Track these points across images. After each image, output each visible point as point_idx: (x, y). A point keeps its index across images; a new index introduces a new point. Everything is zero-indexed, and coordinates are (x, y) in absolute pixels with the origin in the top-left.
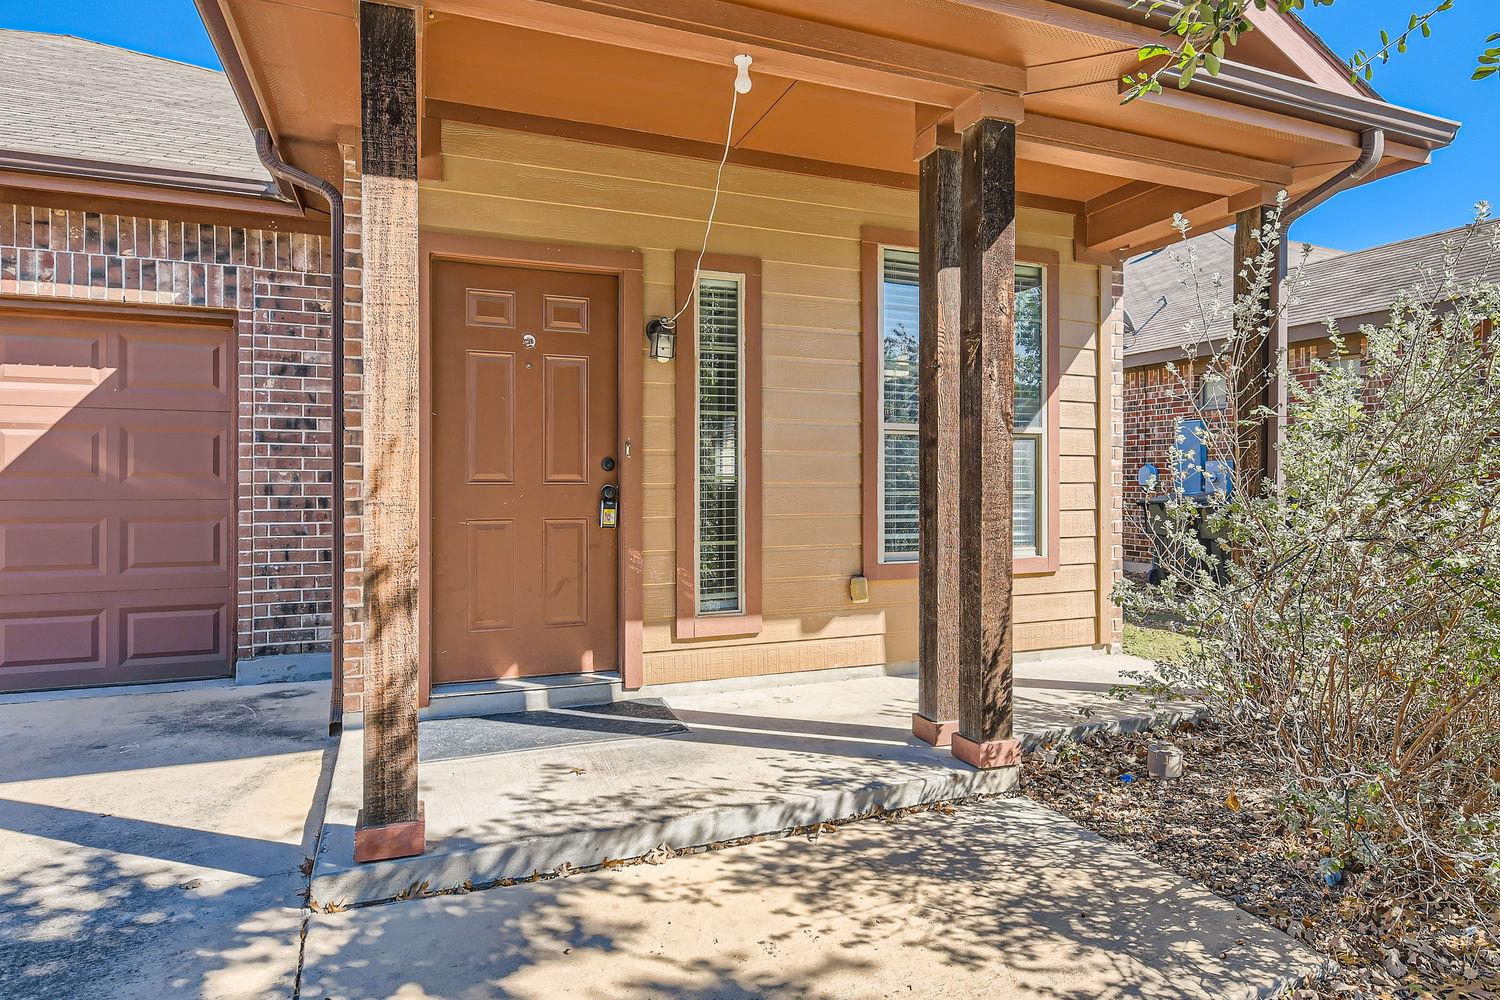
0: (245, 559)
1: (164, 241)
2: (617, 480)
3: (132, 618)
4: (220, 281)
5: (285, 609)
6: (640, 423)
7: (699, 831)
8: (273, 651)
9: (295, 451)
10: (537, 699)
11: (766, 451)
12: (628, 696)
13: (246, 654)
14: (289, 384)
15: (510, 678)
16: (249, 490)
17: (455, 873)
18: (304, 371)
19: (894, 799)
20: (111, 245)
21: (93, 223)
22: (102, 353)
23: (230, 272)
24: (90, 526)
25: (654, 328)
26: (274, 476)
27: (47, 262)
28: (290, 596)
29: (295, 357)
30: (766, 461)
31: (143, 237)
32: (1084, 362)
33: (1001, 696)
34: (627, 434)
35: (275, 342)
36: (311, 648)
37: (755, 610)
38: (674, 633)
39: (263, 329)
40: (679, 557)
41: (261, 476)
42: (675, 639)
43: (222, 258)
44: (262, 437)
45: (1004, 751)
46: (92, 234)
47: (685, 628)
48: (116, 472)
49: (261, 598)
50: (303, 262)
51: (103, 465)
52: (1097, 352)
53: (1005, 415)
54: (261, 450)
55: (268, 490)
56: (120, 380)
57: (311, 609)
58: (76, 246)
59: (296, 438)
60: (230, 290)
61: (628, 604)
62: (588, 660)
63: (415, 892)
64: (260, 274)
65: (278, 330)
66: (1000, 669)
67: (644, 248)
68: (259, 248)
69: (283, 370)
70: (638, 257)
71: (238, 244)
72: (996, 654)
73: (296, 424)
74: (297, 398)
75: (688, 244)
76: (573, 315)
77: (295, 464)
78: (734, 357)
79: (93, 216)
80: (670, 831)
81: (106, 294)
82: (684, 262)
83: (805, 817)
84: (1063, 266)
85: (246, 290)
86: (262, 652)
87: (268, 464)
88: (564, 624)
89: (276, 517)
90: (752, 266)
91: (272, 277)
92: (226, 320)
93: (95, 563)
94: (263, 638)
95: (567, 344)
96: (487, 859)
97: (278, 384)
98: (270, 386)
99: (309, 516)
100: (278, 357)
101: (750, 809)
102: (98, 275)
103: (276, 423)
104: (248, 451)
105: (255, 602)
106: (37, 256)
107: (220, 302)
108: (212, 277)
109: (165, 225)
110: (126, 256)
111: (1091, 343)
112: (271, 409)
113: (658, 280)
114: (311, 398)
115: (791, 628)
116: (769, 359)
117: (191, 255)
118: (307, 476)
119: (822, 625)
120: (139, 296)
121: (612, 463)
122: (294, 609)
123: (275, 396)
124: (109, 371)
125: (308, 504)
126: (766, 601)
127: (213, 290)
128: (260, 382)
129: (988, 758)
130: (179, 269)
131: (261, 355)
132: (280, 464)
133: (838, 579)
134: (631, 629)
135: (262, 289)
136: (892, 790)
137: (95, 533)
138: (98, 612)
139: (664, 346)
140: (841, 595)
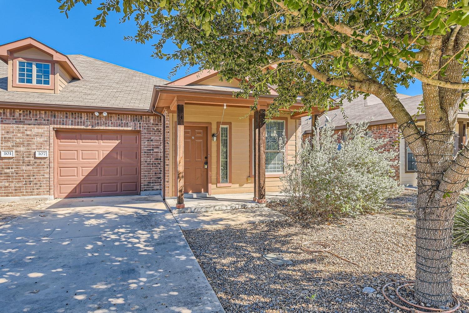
0: (142, 174)
1: (130, 119)
2: (207, 161)
3: (123, 184)
4: (138, 125)
5: (149, 183)
6: (211, 151)
7: (219, 208)
8: (147, 190)
9: (150, 155)
10: (195, 196)
11: (232, 155)
12: (209, 196)
13: (142, 190)
14: (149, 143)
15: (190, 192)
16: (143, 162)
17: (189, 211)
18: (152, 140)
19: (247, 206)
20: (122, 120)
21: (119, 116)
22: (118, 138)
23: (140, 124)
24: (116, 168)
25: (213, 135)
26: (147, 159)
27: (112, 123)
28: (149, 180)
29: (150, 138)
30: (232, 157)
31: (126, 118)
32: (293, 138)
33: (264, 193)
34: (209, 153)
35: (147, 136)
36: (153, 190)
37: (230, 182)
38: (217, 186)
39: (145, 133)
40: (218, 173)
41: (145, 159)
42: (217, 187)
43: (139, 121)
44: (145, 152)
45: (264, 201)
46: (119, 118)
47: (219, 185)
48: (120, 159)
49: (145, 181)
50: (152, 121)
51: (118, 158)
52: (296, 136)
53: (264, 152)
54: (145, 155)
55: (146, 162)
56: (121, 143)
57: (153, 183)
58: (116, 121)
59: (151, 152)
60: (140, 127)
61: (209, 181)
62: (203, 190)
63: (184, 212)
64: (145, 124)
65: (148, 133)
66: (264, 189)
67: (212, 122)
68: (145, 119)
69: (148, 140)
70: (210, 123)
71: (141, 119)
72: (263, 187)
73: (150, 150)
74: (151, 145)
75: (219, 121)
76: (200, 133)
77: (150, 157)
78: (227, 139)
79: (119, 115)
80: (215, 208)
81: (121, 128)
82: (218, 124)
83: (234, 208)
84: (289, 120)
85: (143, 127)
86: (145, 190)
87: (146, 157)
88: (198, 184)
89: (147, 166)
90: (230, 124)
91: (147, 124)
92: (139, 132)
93: (117, 175)
94: (145, 188)
95: (199, 138)
96: (193, 209)
97: (148, 143)
98: (146, 144)
99: (153, 166)
100: (147, 138)
101: (226, 206)
102: (119, 125)
103: (147, 150)
104: (143, 155)
105: (144, 181)
106: (110, 123)
107: (138, 129)
108: (137, 125)
109: (130, 116)
110: (124, 122)
111: (295, 134)
112: (146, 147)
113: (214, 127)
114: (153, 145)
115: (237, 185)
116: (233, 139)
117: (134, 121)
118: (152, 159)
119: (242, 185)
120: (126, 128)
121: (206, 158)
122: (150, 183)
123: (147, 145)
124: (119, 141)
125: (152, 164)
126: (232, 181)
127: (137, 127)
128: (145, 143)
129: (261, 202)
130: (132, 124)
131: (145, 138)
132: (148, 157)
133: (245, 177)
134: (210, 185)
135: (145, 126)
136: (246, 205)
137: (117, 169)
138: (117, 183)
139: (215, 138)
140: (246, 180)
